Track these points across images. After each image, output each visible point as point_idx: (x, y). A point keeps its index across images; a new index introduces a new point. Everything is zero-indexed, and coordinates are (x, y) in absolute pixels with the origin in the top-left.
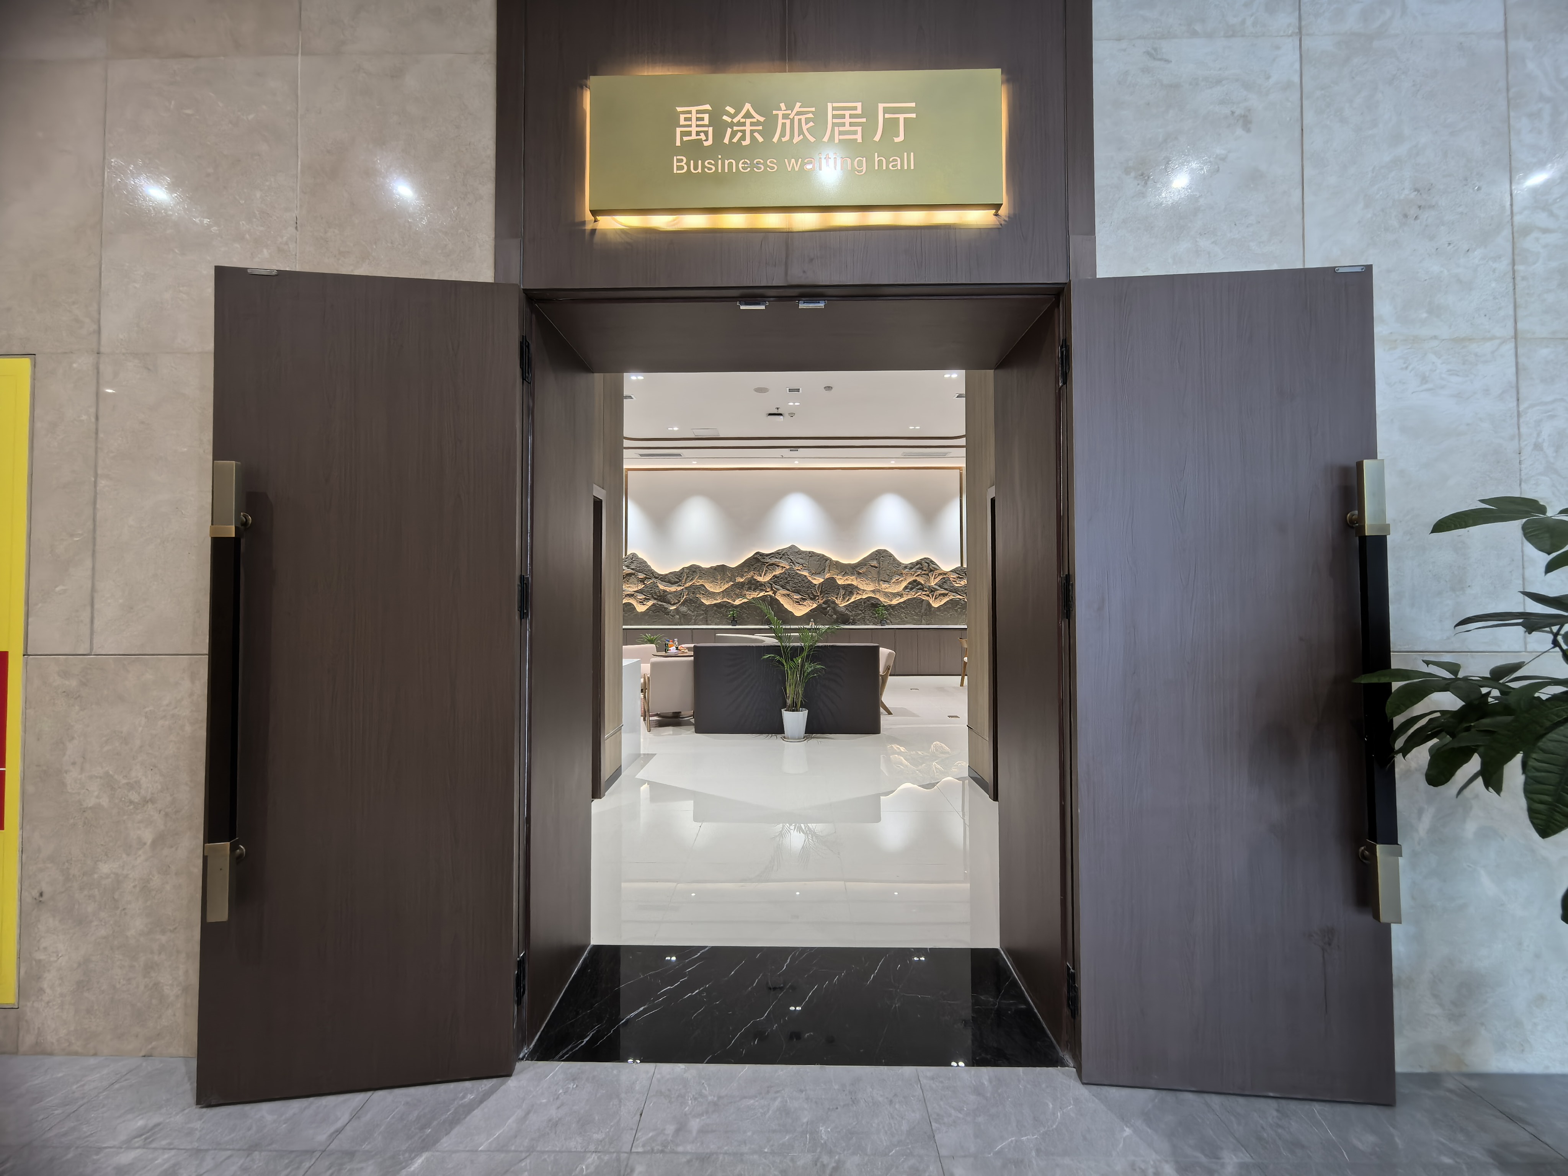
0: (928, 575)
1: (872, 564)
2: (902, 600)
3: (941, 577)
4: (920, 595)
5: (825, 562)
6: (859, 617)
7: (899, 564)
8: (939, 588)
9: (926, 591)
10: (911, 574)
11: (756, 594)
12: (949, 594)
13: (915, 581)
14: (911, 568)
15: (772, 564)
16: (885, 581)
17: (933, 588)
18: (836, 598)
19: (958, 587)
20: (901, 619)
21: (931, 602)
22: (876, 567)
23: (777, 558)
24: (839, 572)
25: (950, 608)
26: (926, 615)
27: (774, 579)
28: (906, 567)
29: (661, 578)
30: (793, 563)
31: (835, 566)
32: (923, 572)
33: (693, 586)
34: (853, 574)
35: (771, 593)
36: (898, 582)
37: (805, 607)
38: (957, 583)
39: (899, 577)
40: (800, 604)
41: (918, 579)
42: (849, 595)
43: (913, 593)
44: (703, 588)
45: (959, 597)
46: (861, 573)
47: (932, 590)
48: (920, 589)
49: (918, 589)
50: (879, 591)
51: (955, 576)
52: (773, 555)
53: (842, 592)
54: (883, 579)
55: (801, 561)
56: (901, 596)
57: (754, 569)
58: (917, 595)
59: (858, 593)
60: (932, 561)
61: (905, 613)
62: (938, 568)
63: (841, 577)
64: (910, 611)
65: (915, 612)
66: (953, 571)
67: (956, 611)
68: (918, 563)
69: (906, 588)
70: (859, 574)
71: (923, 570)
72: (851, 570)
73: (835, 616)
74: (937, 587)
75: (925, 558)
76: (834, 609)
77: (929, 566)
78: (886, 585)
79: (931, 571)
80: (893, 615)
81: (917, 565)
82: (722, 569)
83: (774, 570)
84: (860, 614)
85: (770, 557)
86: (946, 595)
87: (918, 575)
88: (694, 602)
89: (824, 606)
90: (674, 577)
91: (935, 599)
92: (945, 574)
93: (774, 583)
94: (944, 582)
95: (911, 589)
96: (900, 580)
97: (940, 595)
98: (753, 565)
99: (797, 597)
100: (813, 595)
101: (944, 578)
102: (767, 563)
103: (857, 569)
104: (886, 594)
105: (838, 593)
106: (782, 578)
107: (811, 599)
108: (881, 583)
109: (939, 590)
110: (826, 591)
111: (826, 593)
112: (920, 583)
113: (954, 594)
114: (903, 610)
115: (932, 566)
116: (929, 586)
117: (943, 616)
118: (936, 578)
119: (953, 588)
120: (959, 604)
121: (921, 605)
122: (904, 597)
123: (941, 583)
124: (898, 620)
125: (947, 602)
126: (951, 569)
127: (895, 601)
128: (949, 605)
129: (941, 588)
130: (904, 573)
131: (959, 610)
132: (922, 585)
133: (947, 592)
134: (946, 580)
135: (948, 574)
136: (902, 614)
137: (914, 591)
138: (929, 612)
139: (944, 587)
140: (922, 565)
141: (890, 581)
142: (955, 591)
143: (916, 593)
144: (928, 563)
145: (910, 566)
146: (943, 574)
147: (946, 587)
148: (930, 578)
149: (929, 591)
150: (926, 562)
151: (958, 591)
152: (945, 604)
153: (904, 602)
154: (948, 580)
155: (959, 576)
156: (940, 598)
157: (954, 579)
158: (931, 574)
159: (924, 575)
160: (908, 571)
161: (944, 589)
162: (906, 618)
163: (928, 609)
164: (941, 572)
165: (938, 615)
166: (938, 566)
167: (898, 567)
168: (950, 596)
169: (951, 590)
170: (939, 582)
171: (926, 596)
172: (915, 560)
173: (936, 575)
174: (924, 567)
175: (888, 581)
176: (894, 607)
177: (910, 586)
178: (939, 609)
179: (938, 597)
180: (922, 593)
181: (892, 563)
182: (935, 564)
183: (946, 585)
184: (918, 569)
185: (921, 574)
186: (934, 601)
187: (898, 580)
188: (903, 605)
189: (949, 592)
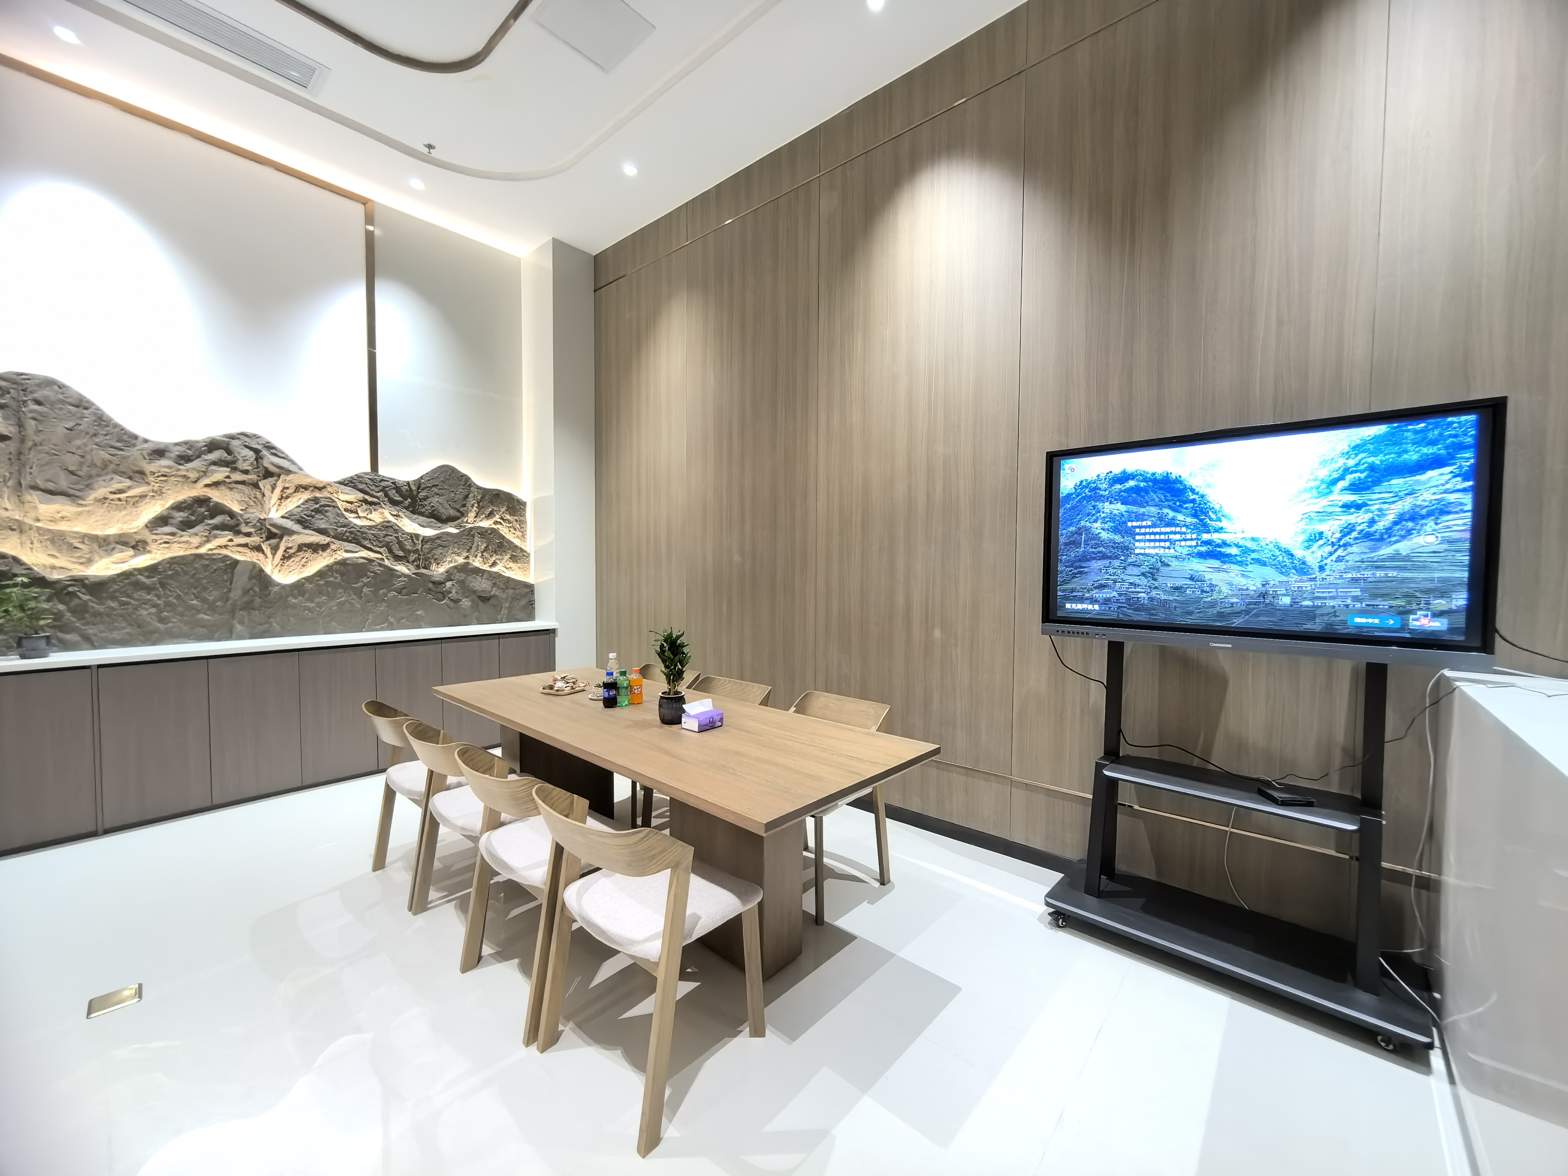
0: (256, 486)
2: (143, 561)
3: (306, 496)
4: (226, 547)
7: (128, 439)
8: (297, 527)
9: (248, 535)
10: (185, 476)
12: (333, 547)
13: (202, 501)
14: (184, 459)
16: (52, 493)
17: (274, 525)
19: (361, 527)
20: (139, 626)
21: (268, 569)
25: (335, 586)
26: (248, 606)
28: (159, 453)
32: (237, 477)
36: (120, 501)
38: (359, 517)
39: (128, 483)
41: (217, 496)
43: (196, 541)
45: (365, 553)
47: (272, 534)
48: (223, 527)
49: (216, 527)
50: (15, 528)
51: (354, 496)
54: (50, 486)
56: (138, 546)
58: (209, 546)
60: (269, 447)
61: (155, 606)
62: (292, 468)
64: (178, 597)
65: (204, 601)
66: (350, 483)
67: (359, 592)
68: (213, 445)
69: (162, 520)
71: (235, 469)
74: (289, 524)
75: (242, 434)
77: (257, 457)
78: (54, 507)
79: (268, 474)
80: (96, 614)
81: (210, 451)
86: (325, 547)
87: (216, 484)
91: (286, 558)
92: (320, 489)
94: (317, 511)
95: (186, 525)
96: (130, 493)
97: (301, 547)
101: (316, 500)
104: (61, 541)
108: (33, 497)
109: (299, 533)
112: (218, 510)
113: (349, 546)
114: (149, 594)
115: (269, 460)
116: (265, 520)
117: (313, 607)
118: (287, 497)
119: (345, 529)
120: (366, 575)
121: (225, 577)
122: (149, 552)
123: (305, 515)
124: (124, 628)
125: (329, 568)
126: (340, 478)
127: (108, 566)
128: (336, 578)
129: (305, 528)
130: (153, 470)
131: (365, 590)
132: (231, 514)
133: (328, 540)
134: (321, 506)
135: (329, 489)
136: (146, 609)
137: (196, 534)
138: (260, 598)
139: (316, 525)
140: (229, 452)
141: (78, 494)
142: (354, 539)
143: (205, 539)
144: (257, 451)
145: (177, 451)
146: (311, 489)
147: (323, 526)
148: (264, 495)
149: (261, 534)
150: (246, 446)
151: (365, 538)
152: (320, 574)
153: (152, 570)
154: (329, 506)
155: (367, 497)
156: (303, 556)
157: (349, 506)
158: (265, 485)
159: (239, 486)
160: (169, 467)
161: (313, 530)
162: (162, 620)
163: (257, 589)
164: (305, 482)
165: (294, 606)
166: (293, 463)
167: (122, 450)
168: (335, 551)
169: (341, 534)
170: (301, 509)
171: (249, 548)
172: (201, 433)
173: (287, 488)
174: (240, 462)
175: (72, 492)
176: (97, 587)
177: (180, 516)
178: (298, 587)
179: (294, 553)
180: (231, 540)
181: (92, 432)
182: (283, 455)
183: (322, 519)
184: (214, 463)
185: (225, 481)
186: (278, 564)
187: (121, 491)
188: (148, 577)
189: (333, 540)
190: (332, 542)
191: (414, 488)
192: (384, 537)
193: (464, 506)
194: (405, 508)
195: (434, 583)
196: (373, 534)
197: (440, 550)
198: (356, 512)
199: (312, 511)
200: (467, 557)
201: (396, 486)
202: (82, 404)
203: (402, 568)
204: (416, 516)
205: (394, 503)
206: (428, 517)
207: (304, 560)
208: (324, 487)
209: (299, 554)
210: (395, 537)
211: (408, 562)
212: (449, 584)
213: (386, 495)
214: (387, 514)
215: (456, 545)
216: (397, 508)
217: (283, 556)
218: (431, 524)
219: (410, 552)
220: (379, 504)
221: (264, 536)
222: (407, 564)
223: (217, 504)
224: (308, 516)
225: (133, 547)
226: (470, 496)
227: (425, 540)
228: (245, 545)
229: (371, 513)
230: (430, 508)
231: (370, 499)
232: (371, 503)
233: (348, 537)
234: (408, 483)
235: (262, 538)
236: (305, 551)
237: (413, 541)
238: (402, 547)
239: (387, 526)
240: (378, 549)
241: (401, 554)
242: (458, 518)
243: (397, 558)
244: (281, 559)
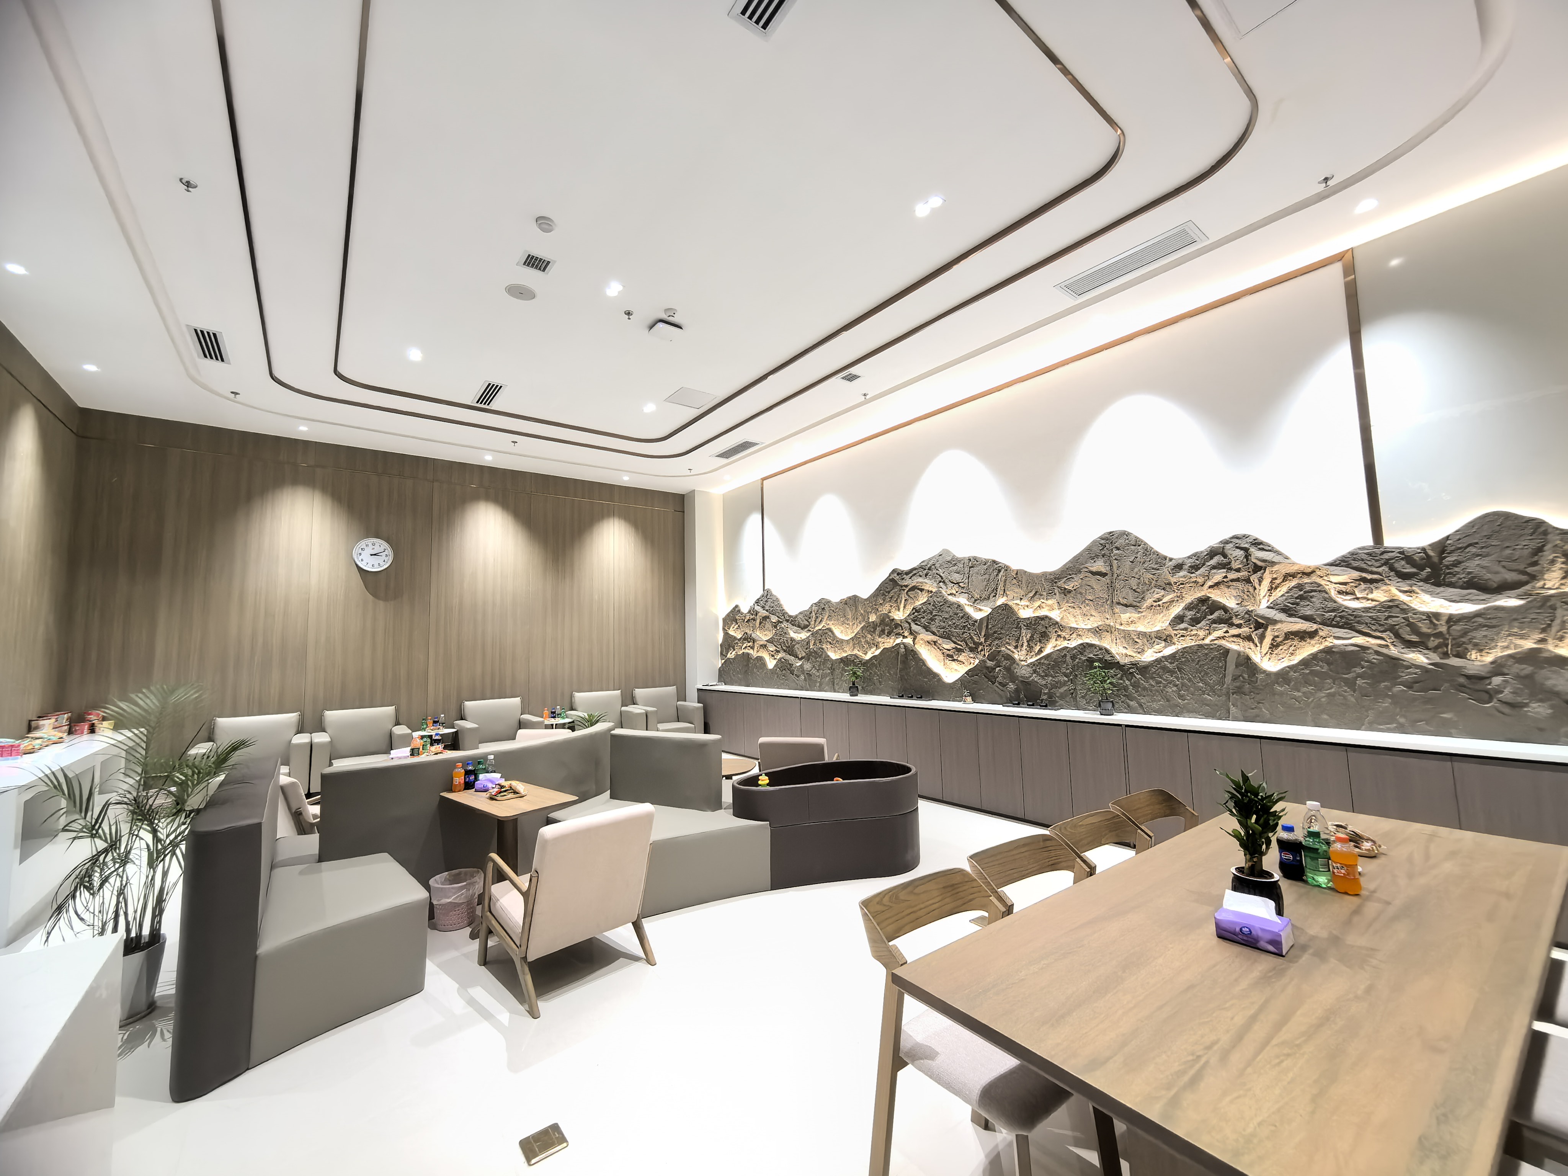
0: (1248, 581)
1: (1091, 569)
2: (1169, 651)
3: (1294, 583)
4: (1223, 638)
5: (997, 575)
6: (1062, 690)
7: (1162, 559)
8: (1282, 616)
9: (1239, 626)
10: (1195, 582)
11: (892, 641)
12: (1321, 633)
13: (1204, 600)
14: (1195, 568)
15: (914, 588)
16: (1126, 606)
17: (1263, 617)
18: (1016, 647)
19: (1355, 610)
20: (1168, 700)
21: (1256, 657)
22: (1104, 575)
23: (921, 576)
24: (1023, 593)
25: (1322, 676)
26: (1239, 691)
27: (914, 613)
28: (1179, 567)
29: (792, 621)
30: (944, 582)
31: (1015, 581)
32: (1232, 575)
33: (820, 632)
34: (1051, 594)
35: (909, 641)
36: (1158, 606)
37: (962, 665)
38: (1358, 599)
39: (1162, 593)
40: (954, 660)
41: (1216, 596)
42: (1040, 642)
43: (1202, 633)
44: (830, 633)
45: (1361, 640)
46: (1070, 592)
47: (1261, 625)
48: (1220, 621)
49: (1214, 622)
50: (1109, 630)
51: (1347, 575)
52: (914, 572)
53: (1026, 635)
54: (1125, 601)
55: (957, 577)
56: (1167, 640)
57: (891, 598)
58: (1211, 637)
59: (1059, 636)
60: (1257, 543)
61: (1176, 685)
62: (1276, 559)
63: (1028, 603)
64: (1190, 680)
65: (1206, 684)
66: (1343, 562)
67: (1351, 684)
68: (1212, 553)
69: (1180, 619)
70: (1066, 592)
71: (1231, 569)
72: (1047, 585)
73: (1012, 686)
74: (1273, 614)
75: (1233, 537)
76: (1008, 669)
77: (1247, 556)
78: (1128, 615)
79: (1257, 569)
80: (1145, 689)
81: (1211, 558)
82: (853, 602)
83: (916, 598)
84: (1065, 684)
85: (911, 575)
86: (1312, 635)
87: (1217, 584)
88: (820, 656)
89: (990, 664)
90: (803, 618)
91: (1274, 646)
92: (1308, 574)
93: (914, 621)
94: (1301, 597)
95: (1195, 621)
96: (1165, 600)
97: (1289, 635)
98: (889, 592)
99: (948, 645)
100: (975, 643)
101: (1303, 587)
102: (906, 586)
103: (1061, 583)
104: (1129, 638)
105: (1019, 638)
106: (924, 612)
107: (972, 650)
108: (1118, 609)
109: (1281, 622)
110: (995, 632)
111: (996, 638)
112: (1216, 606)
113: (1340, 632)
114: (1172, 676)
115: (1257, 554)
116: (1252, 611)
117: (1299, 697)
118: (1276, 588)
119: (1333, 614)
120: (1360, 664)
121: (1221, 664)
122: (1174, 644)
123: (1289, 603)
124: (1160, 701)
125: (1314, 656)
126: (1330, 559)
127: (1153, 655)
128: (1322, 667)
129: (1290, 616)
130: (1175, 581)
131: (1359, 682)
132: (1225, 609)
133: (1315, 626)
134: (1305, 592)
135: (1318, 573)
136: (1171, 688)
137: (1201, 628)
138: (1249, 684)
139: (1302, 612)
140: (1225, 556)
141: (1138, 605)
142: (1346, 623)
143: (1207, 631)
144: (1246, 550)
145: (1189, 562)
146: (1300, 575)
147: (1308, 613)
148: (1255, 589)
149: (1249, 624)
150: (1237, 547)
151: (1358, 622)
152: (1305, 663)
153: (1173, 656)
154: (1315, 591)
155: (1364, 575)
156: (1290, 644)
157: (1342, 588)
158: (1254, 578)
159: (1234, 583)
160: (1184, 577)
161: (1299, 617)
162: (1181, 697)
163: (1246, 676)
164: (1292, 569)
165: (1281, 694)
166: (1278, 553)
167: (1158, 570)
168: (1325, 638)
169: (1329, 619)
170: (1284, 598)
171: (1241, 638)
172: (1202, 545)
173: (1276, 579)
174: (1233, 562)
175: (1135, 604)
176: (1145, 669)
177: (1190, 614)
178: (1283, 676)
179: (1281, 642)
180: (1227, 632)
181: (1142, 561)
182: (1270, 548)
183: (1308, 605)
184: (1214, 567)
185: (1224, 581)
186: (1267, 653)
187: (1159, 600)
188: (1171, 663)
189: (1321, 626)
190: (1320, 629)
191: (1431, 553)
192: (1386, 619)
193: (1535, 564)
194: (1421, 580)
195: (1469, 677)
196: (1370, 617)
197: (1483, 632)
198: (1353, 593)
199: (1297, 598)
200: (1543, 641)
201: (1405, 556)
202: (1138, 543)
203: (1418, 658)
204: (1442, 589)
205: (1404, 576)
206: (1462, 588)
207: (1292, 648)
208: (1313, 572)
209: (1286, 642)
210: (1404, 618)
211: (1428, 649)
212: (1497, 680)
213: (1392, 569)
214: (1394, 591)
215: (1516, 624)
216: (1409, 582)
217: (1272, 644)
218: (1467, 597)
219: (1428, 636)
220: (1383, 580)
221: (1252, 626)
222: (1426, 651)
223: (1214, 601)
224: (1292, 604)
225: (1165, 640)
226: (1546, 548)
227: (1452, 620)
228: (1238, 636)
229: (1372, 593)
230: (1464, 576)
231: (1369, 577)
232: (1372, 581)
233: (1338, 622)
234: (1424, 550)
235: (1251, 628)
236: (1292, 639)
237: (1431, 622)
238: (1415, 630)
239: (1392, 606)
240: (1379, 634)
241: (1414, 638)
242: (1526, 583)
243: (1410, 645)
244: (1270, 648)
